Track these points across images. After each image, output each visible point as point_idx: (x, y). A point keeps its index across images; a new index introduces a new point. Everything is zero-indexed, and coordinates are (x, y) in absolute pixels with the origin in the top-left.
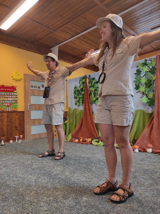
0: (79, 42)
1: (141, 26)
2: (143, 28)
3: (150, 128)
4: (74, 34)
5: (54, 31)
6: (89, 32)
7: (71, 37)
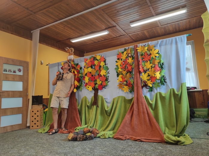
0: (62, 27)
1: (121, 19)
2: (123, 20)
3: (131, 114)
4: (57, 19)
5: (35, 13)
6: (72, 18)
7: (53, 21)
